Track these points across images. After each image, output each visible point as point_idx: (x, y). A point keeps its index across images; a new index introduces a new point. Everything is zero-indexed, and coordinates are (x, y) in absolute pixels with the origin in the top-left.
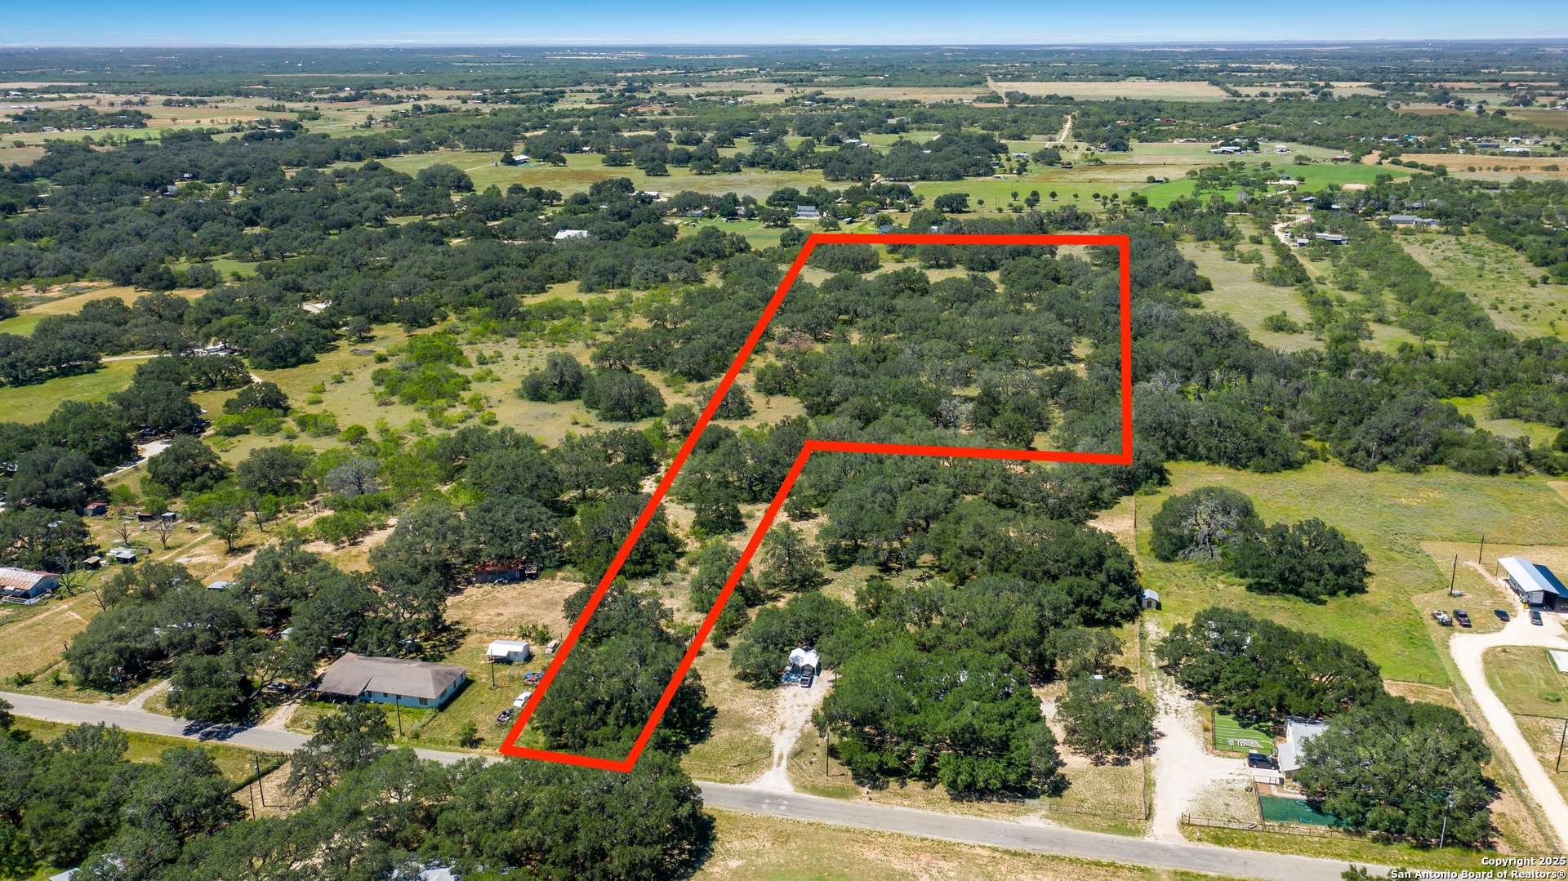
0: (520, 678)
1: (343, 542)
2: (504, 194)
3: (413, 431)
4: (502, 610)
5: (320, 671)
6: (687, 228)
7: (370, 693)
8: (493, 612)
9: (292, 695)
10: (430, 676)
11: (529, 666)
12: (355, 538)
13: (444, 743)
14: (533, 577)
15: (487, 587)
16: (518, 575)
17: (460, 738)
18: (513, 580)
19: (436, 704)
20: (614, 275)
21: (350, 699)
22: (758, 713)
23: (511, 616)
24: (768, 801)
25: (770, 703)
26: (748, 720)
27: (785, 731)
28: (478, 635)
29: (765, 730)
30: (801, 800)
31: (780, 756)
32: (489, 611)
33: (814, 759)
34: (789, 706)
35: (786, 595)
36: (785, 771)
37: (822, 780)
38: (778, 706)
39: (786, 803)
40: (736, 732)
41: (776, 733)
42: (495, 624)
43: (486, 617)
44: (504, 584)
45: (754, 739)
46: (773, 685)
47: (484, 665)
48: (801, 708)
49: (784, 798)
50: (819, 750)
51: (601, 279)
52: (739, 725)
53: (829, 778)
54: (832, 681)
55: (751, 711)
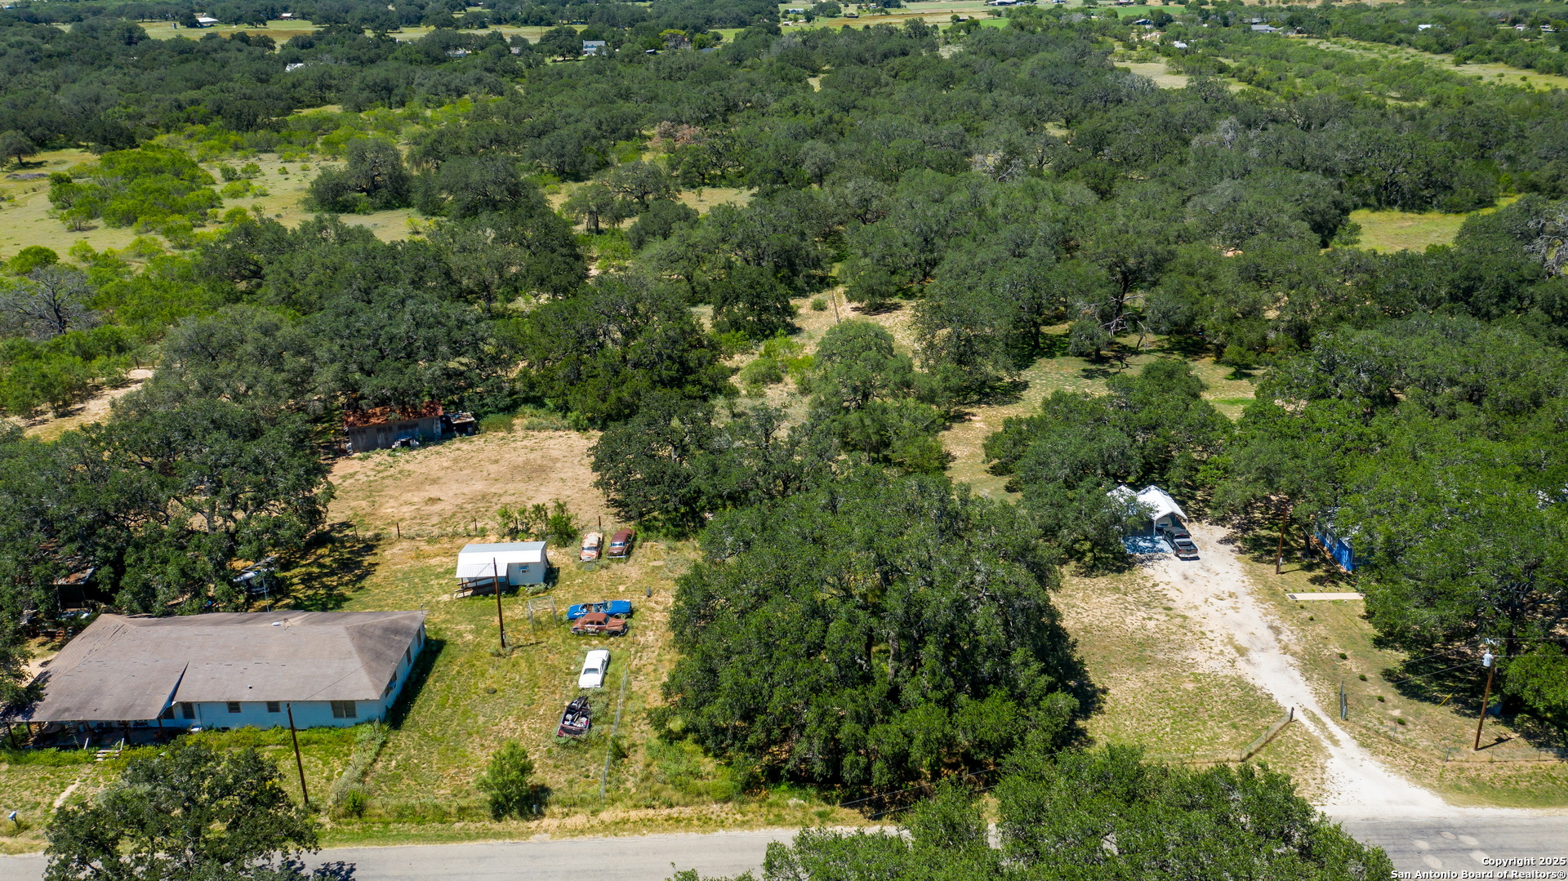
0: (556, 621)
1: (43, 413)
3: (140, 255)
4: (434, 492)
5: (33, 669)
7: (188, 709)
8: (417, 497)
10: (347, 644)
11: (559, 592)
12: (66, 404)
13: (443, 816)
14: (468, 430)
15: (380, 457)
16: (438, 428)
17: (486, 796)
18: (427, 440)
19: (378, 712)
21: (134, 733)
22: (1151, 625)
23: (460, 501)
24: (1423, 845)
25: (1155, 600)
26: (1148, 643)
27: (1254, 656)
28: (405, 544)
29: (1207, 661)
30: (1497, 827)
31: (1314, 718)
32: (408, 496)
33: (1397, 713)
34: (1199, 601)
35: (974, 410)
36: (1366, 753)
37: (1478, 762)
38: (1179, 605)
39: (1472, 841)
40: (1151, 674)
41: (1241, 663)
42: (435, 520)
43: (405, 509)
44: (413, 448)
45: (1205, 686)
46: (1121, 563)
47: (452, 603)
48: (1229, 602)
49: (1450, 827)
50: (1376, 688)
51: (373, 95)
52: (1141, 659)
53: (1484, 755)
54: (1226, 541)
55: (1133, 621)
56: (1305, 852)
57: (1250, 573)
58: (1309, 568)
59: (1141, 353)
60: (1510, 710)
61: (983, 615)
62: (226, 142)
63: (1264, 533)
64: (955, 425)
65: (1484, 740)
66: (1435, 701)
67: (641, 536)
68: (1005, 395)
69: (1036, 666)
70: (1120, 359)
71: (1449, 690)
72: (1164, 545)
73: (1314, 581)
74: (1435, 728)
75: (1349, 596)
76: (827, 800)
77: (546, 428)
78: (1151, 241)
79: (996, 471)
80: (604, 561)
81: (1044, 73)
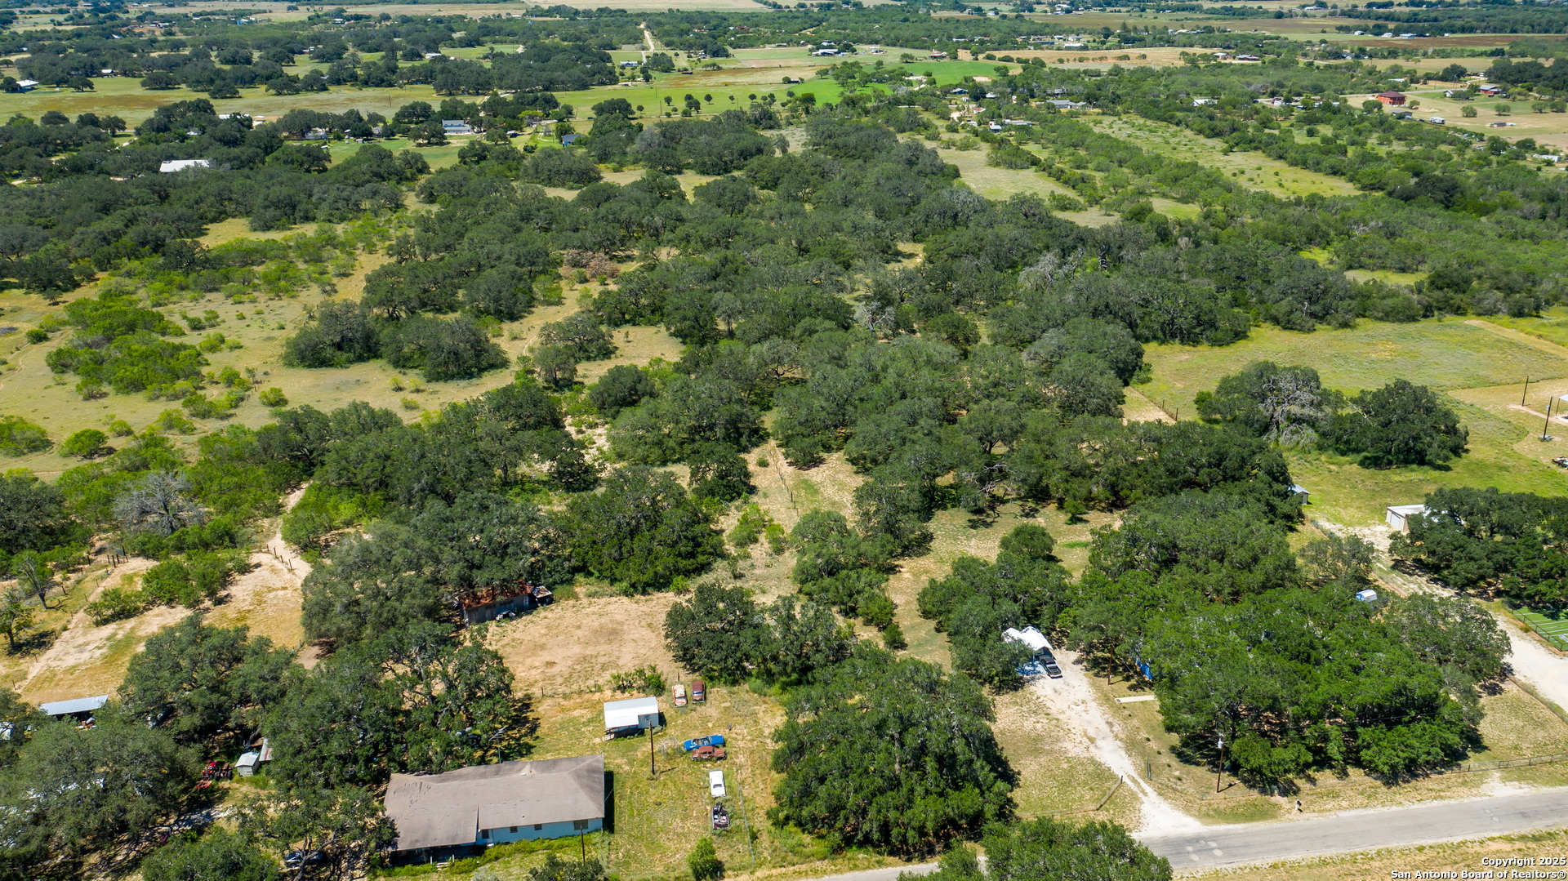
0: (678, 752)
1: (199, 602)
2: (38, 123)
3: (172, 428)
4: (547, 656)
6: (342, 151)
7: (485, 834)
8: (537, 662)
9: (337, 864)
10: (573, 784)
11: (672, 732)
12: (215, 592)
14: (548, 601)
16: (526, 602)
18: (521, 611)
19: (599, 824)
20: (294, 207)
21: (460, 851)
22: (1039, 726)
23: (569, 663)
24: (1190, 849)
25: (1039, 709)
26: (1038, 739)
27: (1099, 743)
28: (549, 701)
29: (1074, 748)
30: (1226, 835)
31: (1134, 781)
32: (529, 661)
33: (1177, 773)
34: (1065, 707)
35: (900, 562)
36: (1161, 799)
37: (1217, 799)
38: (1054, 711)
39: (1213, 844)
40: (1043, 760)
41: (1092, 749)
42: (560, 680)
43: (534, 672)
44: (512, 619)
45: (1074, 764)
46: (1016, 685)
47: (605, 744)
48: (1082, 707)
49: (1203, 838)
50: (1168, 759)
51: (278, 213)
52: (1036, 750)
53: (1222, 795)
54: (1078, 662)
55: (1028, 725)
56: (1132, 861)
57: (1093, 685)
58: (1127, 679)
59: (1007, 501)
60: (1235, 769)
61: (959, 745)
62: (170, 283)
63: (1099, 654)
64: (891, 577)
65: (1222, 786)
66: (1198, 764)
67: (709, 685)
68: (919, 546)
69: (987, 768)
70: (992, 508)
71: (1206, 756)
72: (1040, 668)
73: (1131, 688)
74: (1198, 781)
75: (1149, 697)
76: (880, 853)
77: (602, 595)
78: (1008, 418)
79: (926, 614)
80: (691, 706)
81: (889, 185)
